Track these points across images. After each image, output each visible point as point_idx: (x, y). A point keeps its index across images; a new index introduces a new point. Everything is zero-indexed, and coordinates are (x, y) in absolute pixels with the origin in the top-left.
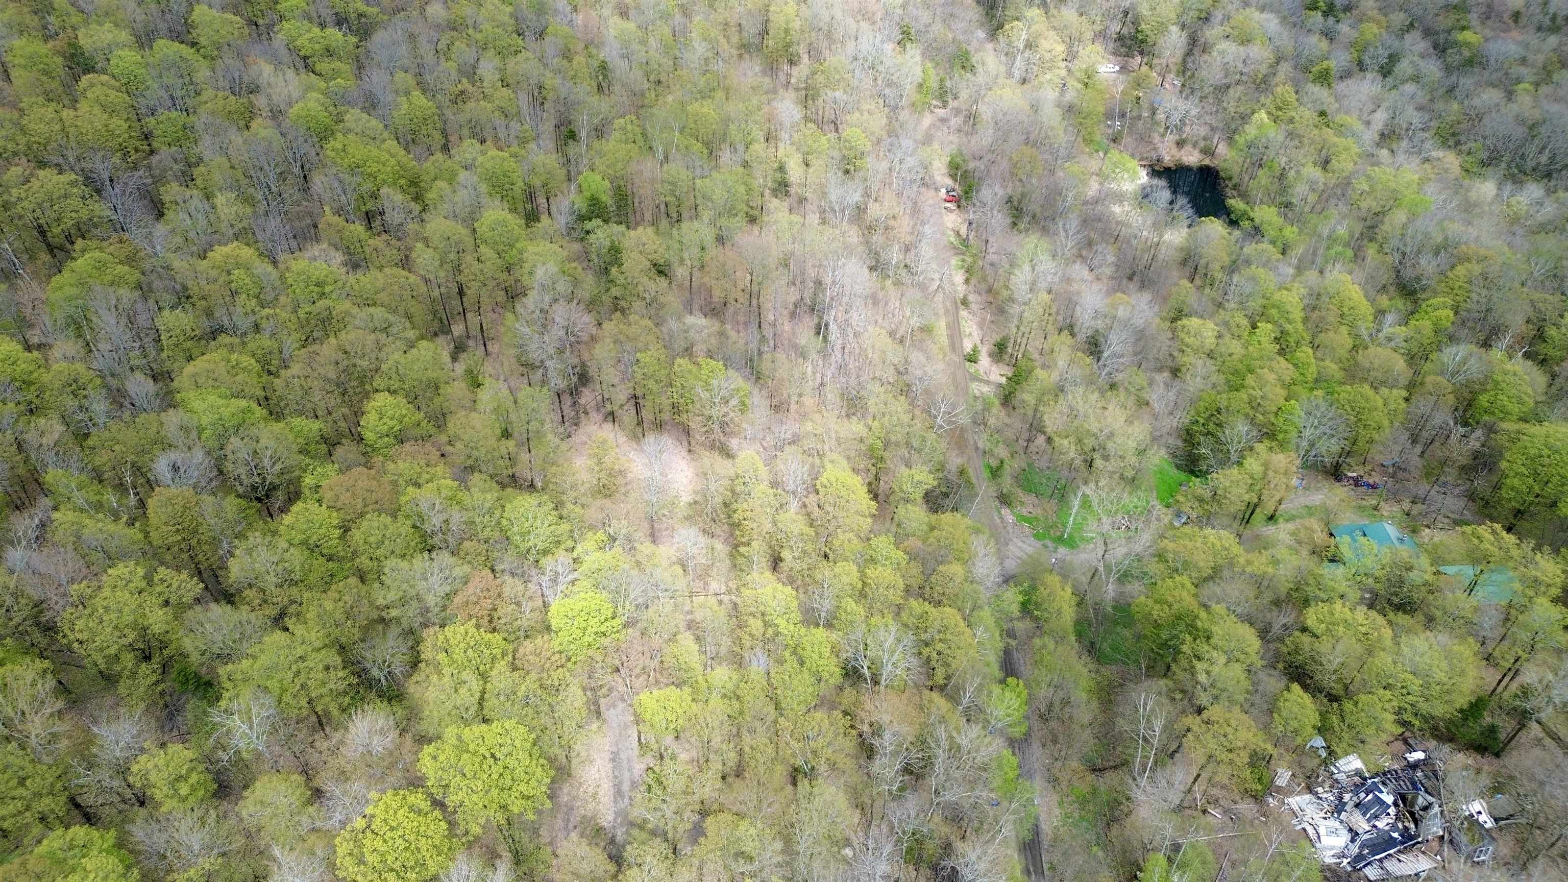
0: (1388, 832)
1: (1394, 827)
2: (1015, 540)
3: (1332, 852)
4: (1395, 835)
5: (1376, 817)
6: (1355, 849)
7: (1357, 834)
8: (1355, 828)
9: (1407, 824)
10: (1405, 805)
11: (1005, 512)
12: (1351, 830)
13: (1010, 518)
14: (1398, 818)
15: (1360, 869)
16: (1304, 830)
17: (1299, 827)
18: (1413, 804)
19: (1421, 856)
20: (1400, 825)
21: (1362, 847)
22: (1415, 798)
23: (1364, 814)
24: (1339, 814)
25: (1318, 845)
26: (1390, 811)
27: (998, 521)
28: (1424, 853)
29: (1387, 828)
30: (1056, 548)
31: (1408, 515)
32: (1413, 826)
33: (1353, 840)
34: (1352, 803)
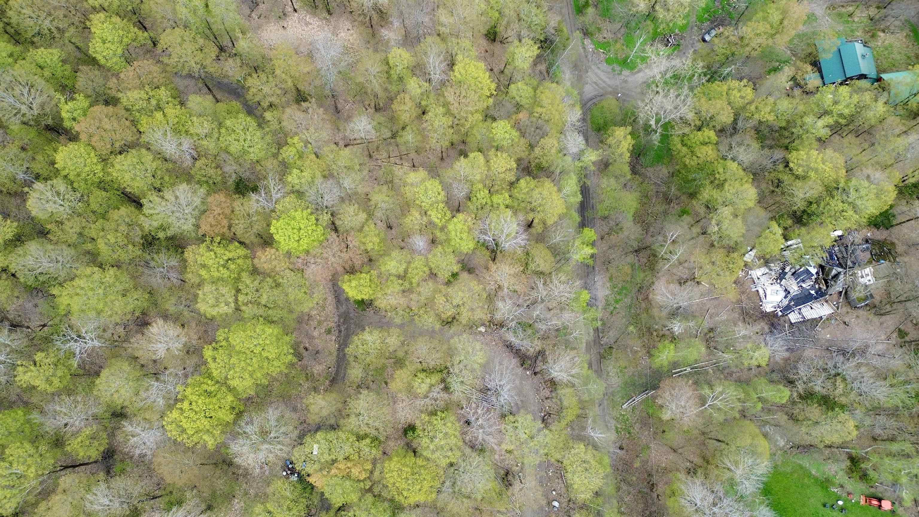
0: (808, 290)
1: (813, 287)
2: (593, 67)
3: (772, 305)
4: (813, 292)
5: (803, 281)
6: (786, 302)
7: (789, 292)
8: (788, 289)
9: (821, 286)
10: (823, 274)
11: (587, 42)
12: (786, 290)
13: (590, 48)
14: (817, 281)
15: (787, 315)
16: (757, 291)
17: (753, 290)
18: (828, 275)
19: (825, 304)
20: (817, 286)
21: (790, 301)
22: (831, 270)
23: (796, 279)
24: (781, 280)
25: (764, 301)
26: (813, 278)
27: (582, 50)
28: (827, 302)
29: (808, 288)
30: (621, 71)
31: (872, 20)
32: (825, 288)
33: (786, 297)
34: (790, 273)
